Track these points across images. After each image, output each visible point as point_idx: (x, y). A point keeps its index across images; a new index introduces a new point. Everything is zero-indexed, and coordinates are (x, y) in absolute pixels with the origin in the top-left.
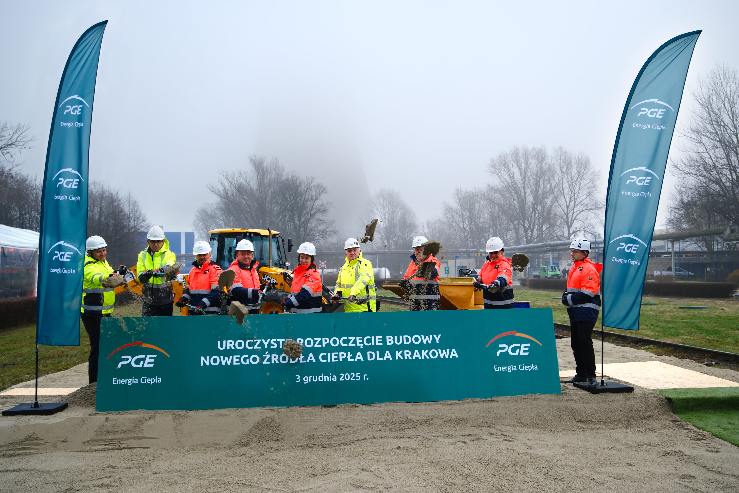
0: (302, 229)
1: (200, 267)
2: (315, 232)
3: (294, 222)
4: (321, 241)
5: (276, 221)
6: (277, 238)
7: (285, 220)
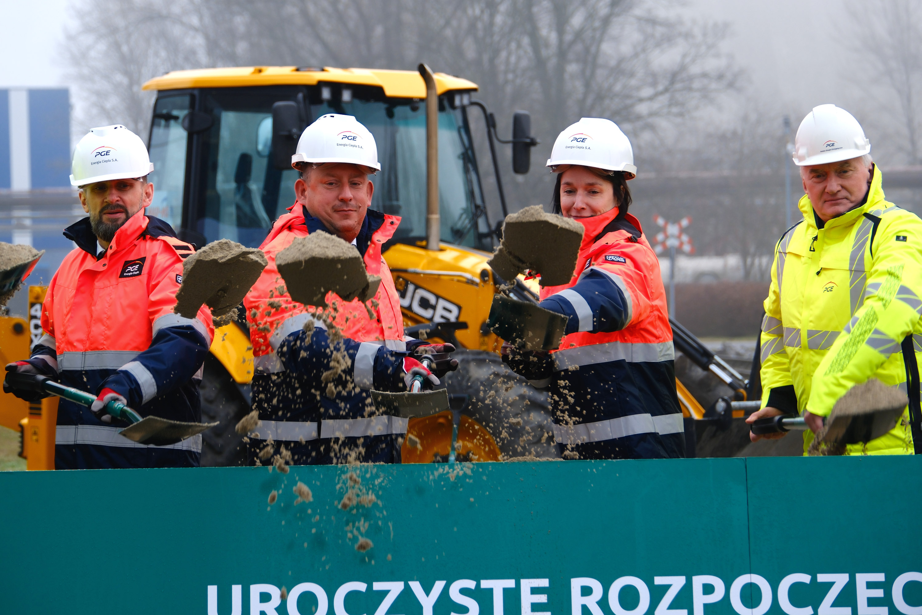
0: (572, 68)
1: (100, 249)
2: (633, 82)
3: (534, 34)
4: (663, 123)
5: (448, 32)
6: (464, 109)
7: (491, 24)
